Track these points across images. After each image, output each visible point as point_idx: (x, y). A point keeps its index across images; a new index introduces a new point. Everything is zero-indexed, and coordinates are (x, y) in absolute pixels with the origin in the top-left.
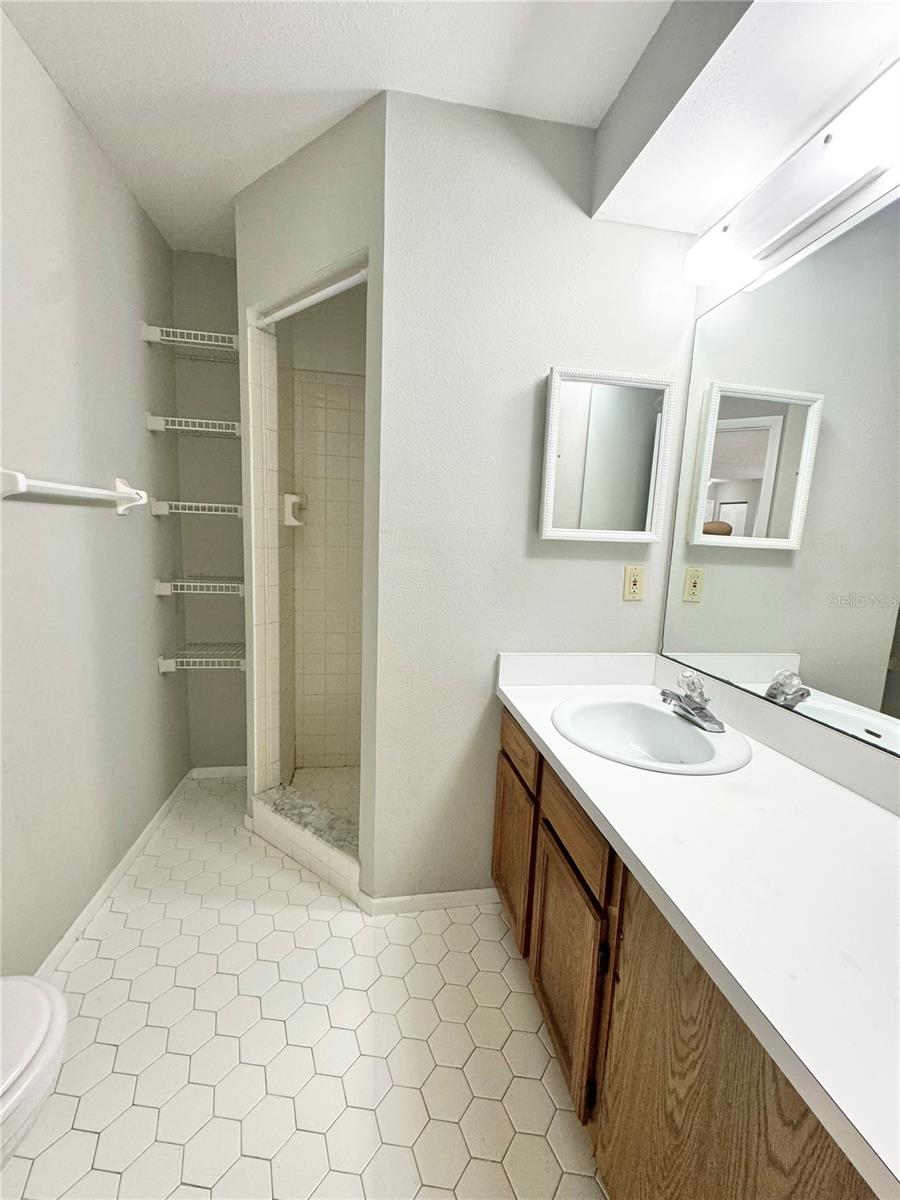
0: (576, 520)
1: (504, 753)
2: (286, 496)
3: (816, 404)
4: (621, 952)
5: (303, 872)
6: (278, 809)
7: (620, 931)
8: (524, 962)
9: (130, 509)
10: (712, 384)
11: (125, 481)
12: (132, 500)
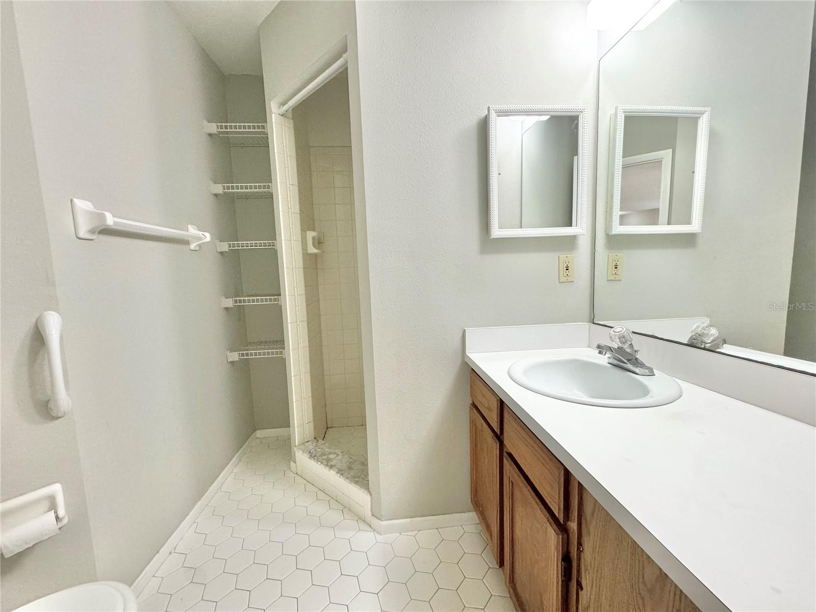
0: (517, 222)
1: (474, 406)
2: (308, 232)
3: (705, 115)
4: (582, 560)
5: (332, 501)
6: (312, 456)
7: (580, 544)
8: (501, 570)
9: (200, 246)
10: (616, 108)
11: (196, 227)
12: (199, 239)
